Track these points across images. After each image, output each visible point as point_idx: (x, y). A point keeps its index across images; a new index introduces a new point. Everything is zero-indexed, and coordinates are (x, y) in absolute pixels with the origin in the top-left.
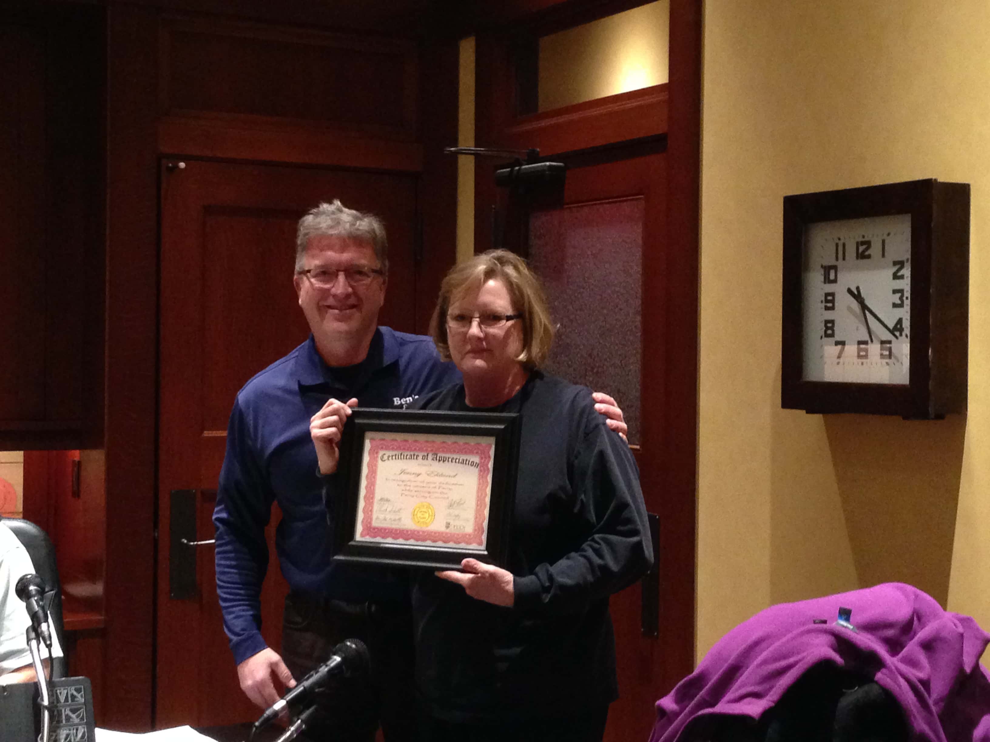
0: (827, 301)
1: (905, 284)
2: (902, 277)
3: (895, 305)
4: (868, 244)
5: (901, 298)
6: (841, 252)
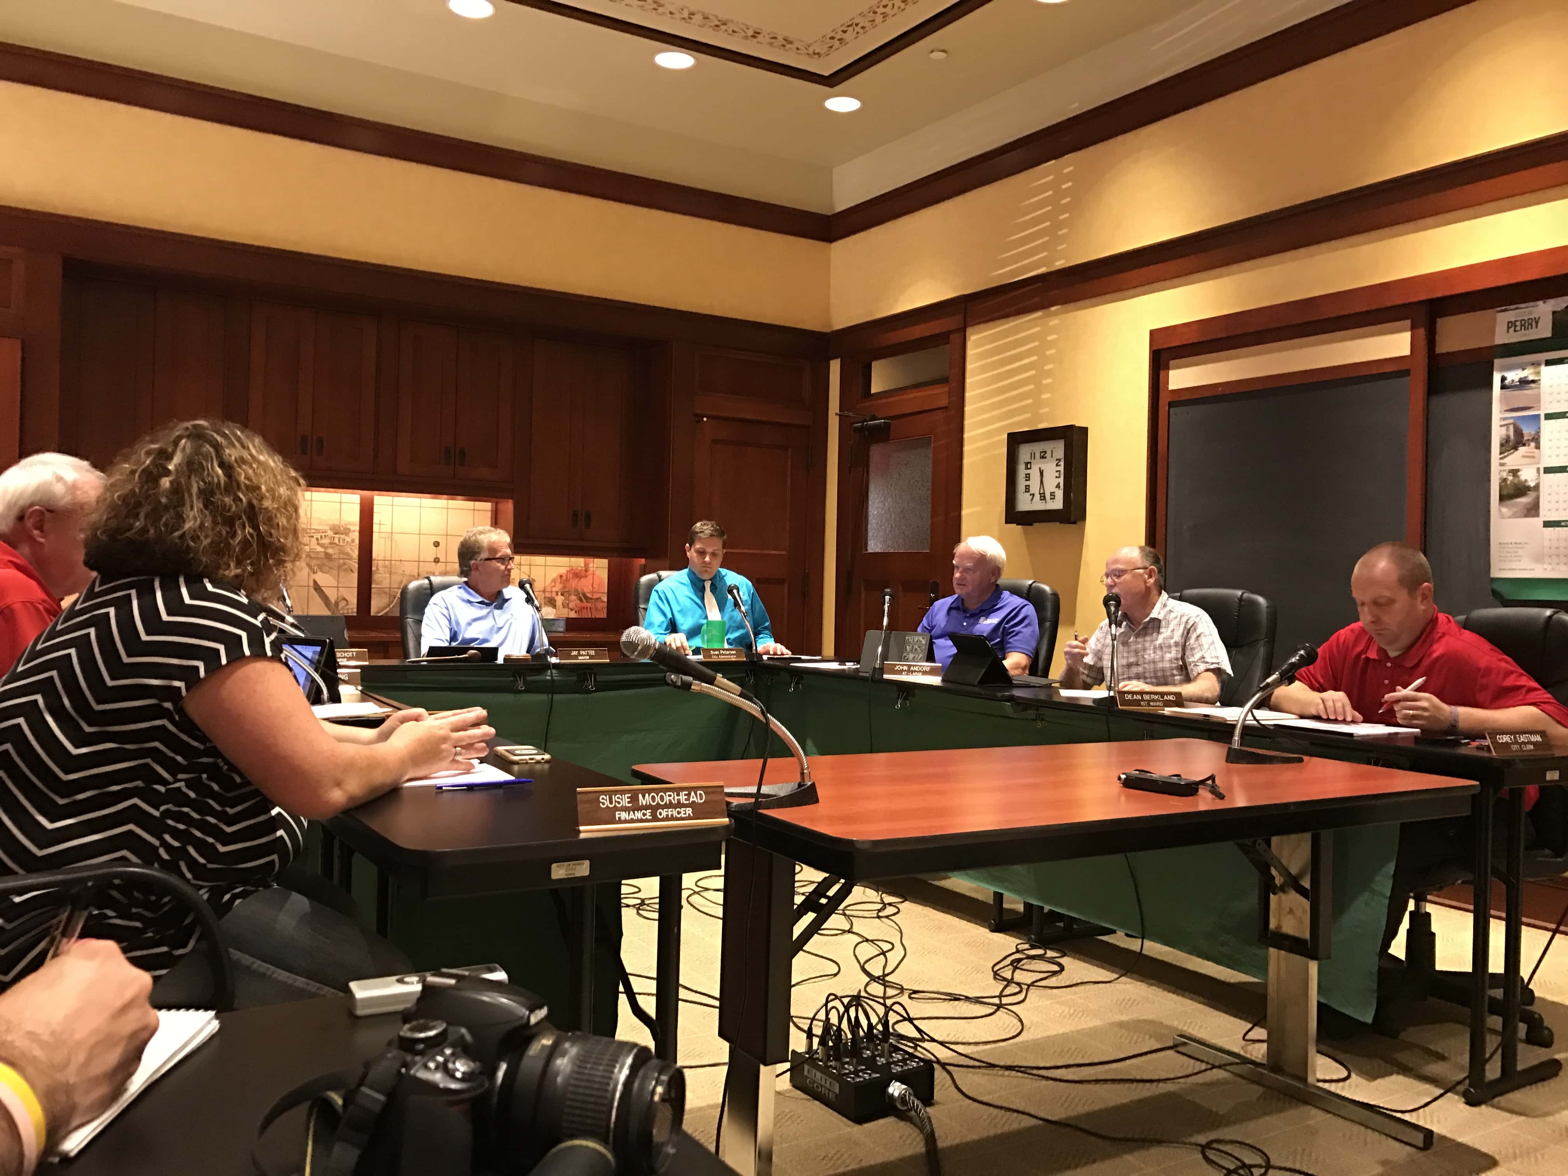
0: (1026, 477)
1: (1061, 468)
2: (1060, 465)
3: (1056, 477)
4: (1045, 452)
5: (1059, 474)
6: (1033, 455)
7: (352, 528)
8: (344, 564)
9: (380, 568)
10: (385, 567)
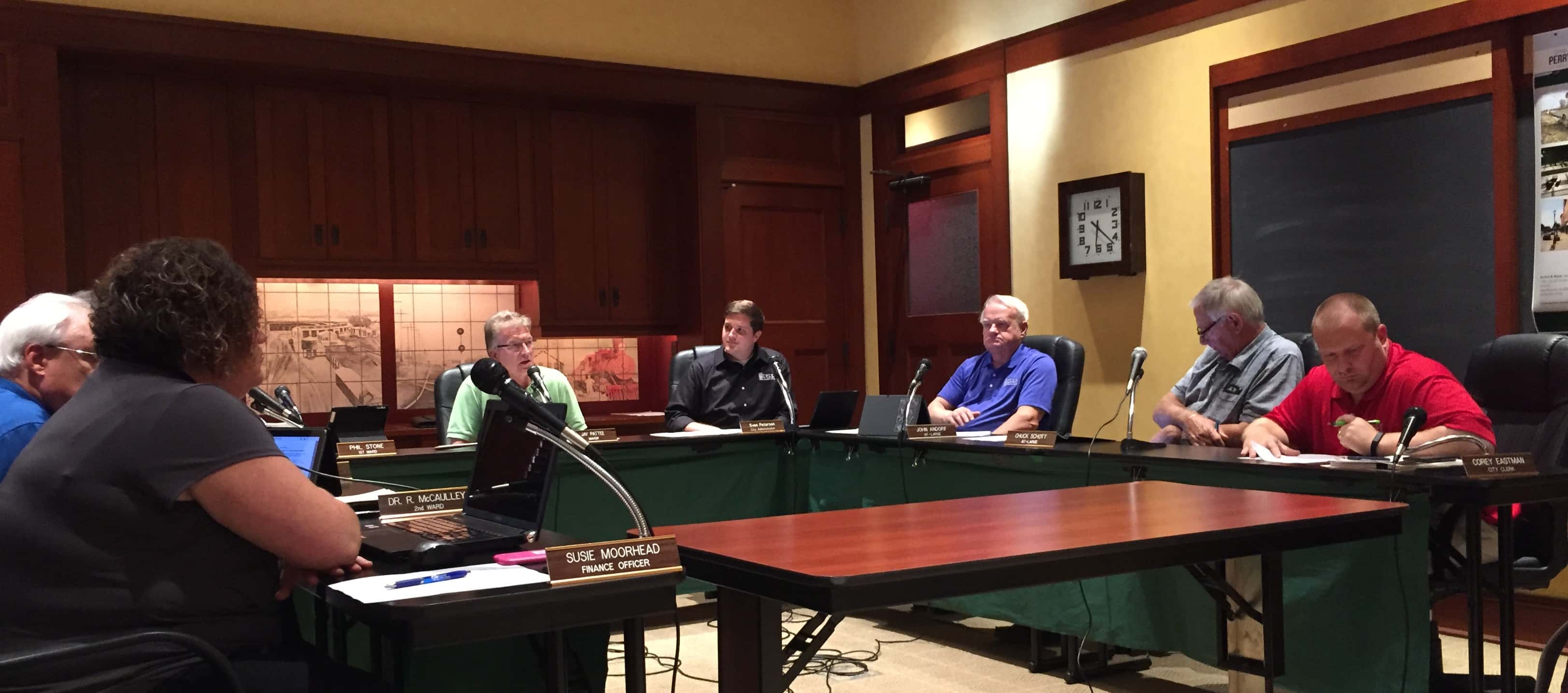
0: (1080, 229)
1: (1118, 217)
2: (1116, 215)
3: (1113, 228)
4: (1100, 202)
5: (1116, 224)
6: (1086, 206)
7: (373, 319)
8: (367, 357)
9: (405, 360)
10: (408, 358)
